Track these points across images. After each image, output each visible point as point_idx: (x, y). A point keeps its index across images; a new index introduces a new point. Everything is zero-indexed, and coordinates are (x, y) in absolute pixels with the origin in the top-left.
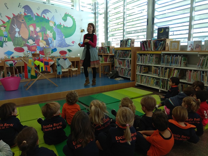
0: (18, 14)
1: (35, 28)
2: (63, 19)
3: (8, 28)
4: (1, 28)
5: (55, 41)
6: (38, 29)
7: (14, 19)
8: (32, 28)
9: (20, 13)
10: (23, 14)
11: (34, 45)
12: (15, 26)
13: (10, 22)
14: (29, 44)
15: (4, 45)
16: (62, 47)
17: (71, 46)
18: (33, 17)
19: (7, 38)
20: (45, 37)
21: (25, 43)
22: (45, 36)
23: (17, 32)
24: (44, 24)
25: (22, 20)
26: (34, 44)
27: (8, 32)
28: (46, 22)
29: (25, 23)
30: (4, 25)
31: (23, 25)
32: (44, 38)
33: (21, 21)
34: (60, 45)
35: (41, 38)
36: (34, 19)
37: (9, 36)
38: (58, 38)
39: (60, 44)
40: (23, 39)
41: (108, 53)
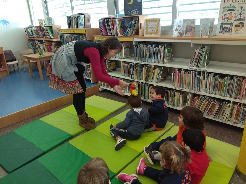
41: (51, 38)
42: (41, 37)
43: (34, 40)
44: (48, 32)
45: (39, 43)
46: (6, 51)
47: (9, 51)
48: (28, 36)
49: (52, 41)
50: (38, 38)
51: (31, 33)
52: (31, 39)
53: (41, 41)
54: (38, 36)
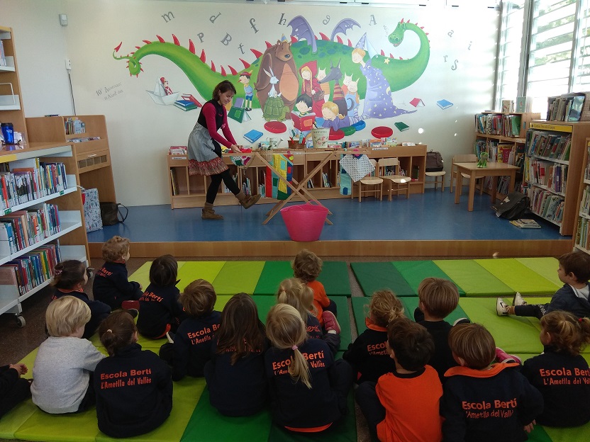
0: (279, 41)
1: (315, 73)
2: (391, 40)
3: (255, 78)
4: (241, 78)
5: (362, 102)
6: (322, 75)
7: (268, 56)
8: (306, 74)
9: (283, 38)
10: (289, 40)
11: (308, 114)
12: (270, 73)
13: (259, 63)
14: (298, 114)
15: (245, 117)
16: (379, 118)
17: (407, 112)
18: (311, 46)
19: (250, 102)
20: (336, 93)
21: (288, 110)
22: (339, 90)
23: (273, 87)
24: (337, 59)
25: (286, 56)
26: (310, 112)
27: (254, 87)
28: (344, 53)
29: (291, 63)
30: (247, 70)
31: (287, 68)
32: (335, 96)
33: (283, 58)
34: (376, 113)
35: (326, 98)
36: (315, 50)
37: (256, 96)
38: (371, 93)
39: (374, 110)
40: (286, 102)
41: (514, 137)
42: (498, 133)
43: (484, 139)
44: (510, 124)
45: (492, 144)
46: (431, 152)
47: (437, 154)
48: (476, 131)
49: (513, 143)
50: (492, 134)
51: (483, 126)
52: (481, 135)
53: (496, 141)
54: (494, 132)
